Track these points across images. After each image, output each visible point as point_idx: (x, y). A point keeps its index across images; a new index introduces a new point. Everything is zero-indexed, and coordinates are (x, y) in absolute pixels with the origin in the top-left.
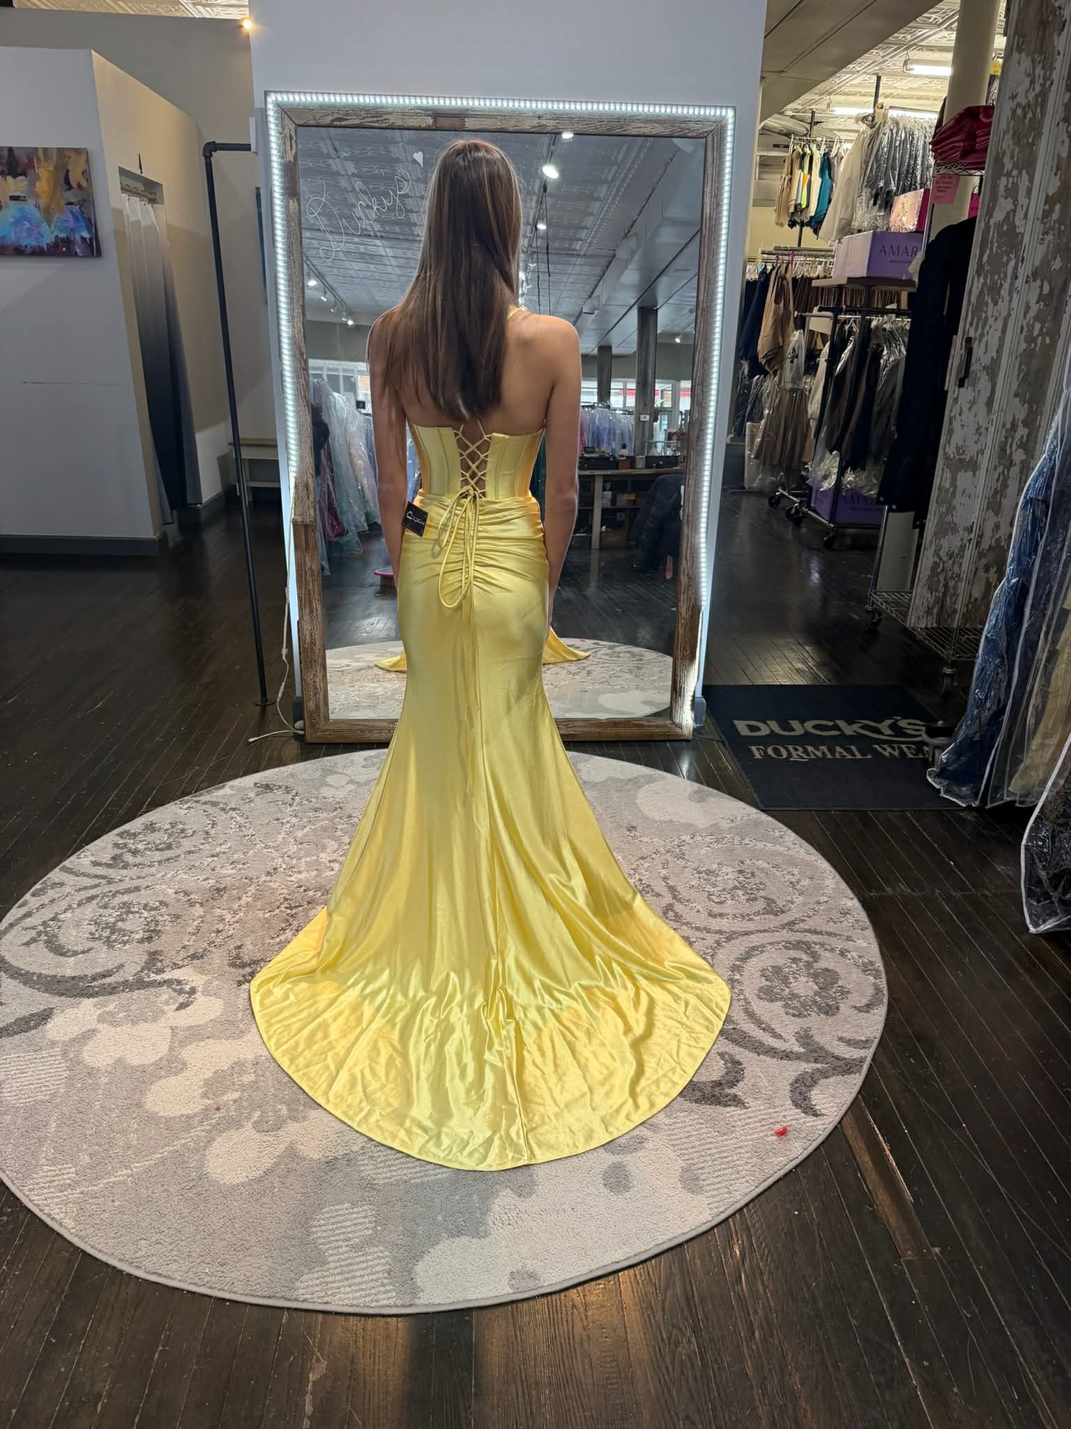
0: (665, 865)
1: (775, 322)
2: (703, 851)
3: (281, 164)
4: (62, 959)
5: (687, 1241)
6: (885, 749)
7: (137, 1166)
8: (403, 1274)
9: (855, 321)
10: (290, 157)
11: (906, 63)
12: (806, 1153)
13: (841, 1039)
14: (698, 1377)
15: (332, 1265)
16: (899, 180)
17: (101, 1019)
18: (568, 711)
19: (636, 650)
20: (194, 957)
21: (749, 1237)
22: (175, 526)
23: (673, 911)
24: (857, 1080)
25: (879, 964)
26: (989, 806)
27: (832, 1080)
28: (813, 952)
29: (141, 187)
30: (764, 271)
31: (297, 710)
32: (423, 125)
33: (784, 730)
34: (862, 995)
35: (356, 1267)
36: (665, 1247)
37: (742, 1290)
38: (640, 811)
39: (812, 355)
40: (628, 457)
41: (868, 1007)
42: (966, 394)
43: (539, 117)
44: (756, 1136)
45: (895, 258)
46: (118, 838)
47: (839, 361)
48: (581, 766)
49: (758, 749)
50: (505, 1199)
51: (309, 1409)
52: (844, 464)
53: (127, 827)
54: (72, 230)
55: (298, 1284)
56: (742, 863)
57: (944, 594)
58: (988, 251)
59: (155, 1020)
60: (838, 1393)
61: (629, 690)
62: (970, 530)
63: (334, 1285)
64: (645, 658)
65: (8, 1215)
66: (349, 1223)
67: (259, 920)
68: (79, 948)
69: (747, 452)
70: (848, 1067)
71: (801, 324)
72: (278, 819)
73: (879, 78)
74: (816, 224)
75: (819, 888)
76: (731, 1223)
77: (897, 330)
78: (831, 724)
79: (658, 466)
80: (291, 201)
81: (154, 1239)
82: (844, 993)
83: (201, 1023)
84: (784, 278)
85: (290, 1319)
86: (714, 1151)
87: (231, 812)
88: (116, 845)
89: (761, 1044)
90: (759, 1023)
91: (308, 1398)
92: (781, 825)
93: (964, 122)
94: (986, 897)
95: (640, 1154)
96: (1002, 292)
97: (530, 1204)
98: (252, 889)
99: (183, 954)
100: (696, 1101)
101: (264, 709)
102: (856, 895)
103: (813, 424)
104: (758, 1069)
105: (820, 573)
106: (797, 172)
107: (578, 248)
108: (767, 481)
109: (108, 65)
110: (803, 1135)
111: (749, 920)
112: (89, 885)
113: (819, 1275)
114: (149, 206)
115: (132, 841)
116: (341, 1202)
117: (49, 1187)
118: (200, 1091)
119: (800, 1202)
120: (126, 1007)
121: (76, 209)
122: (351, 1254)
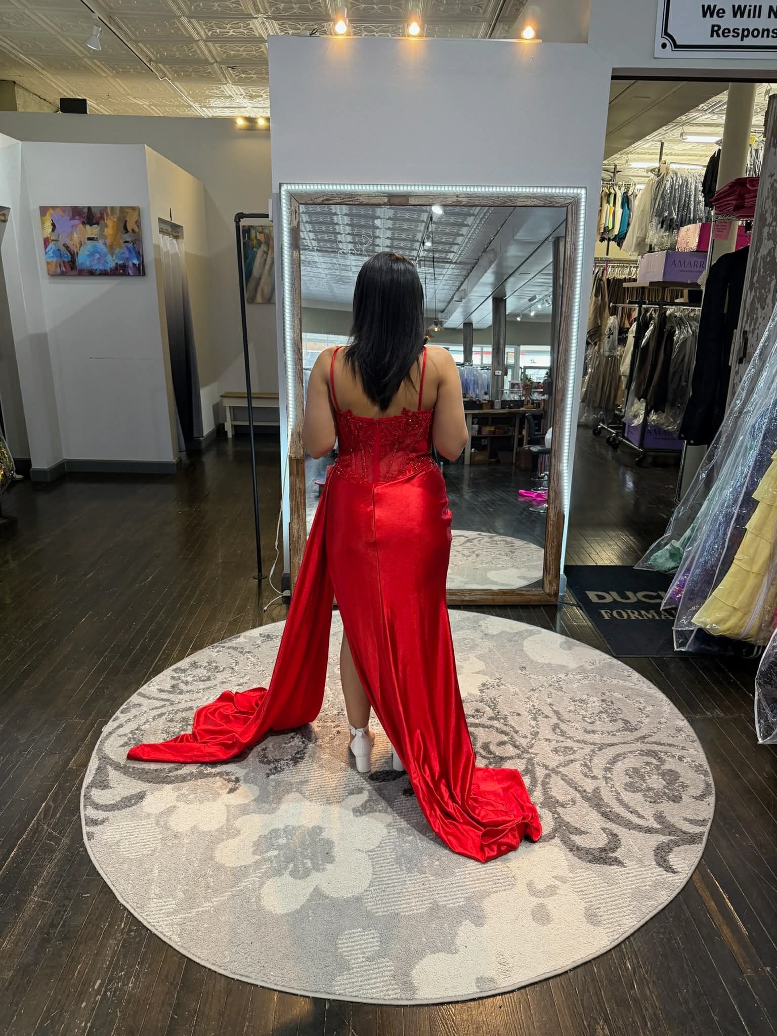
0: (550, 695)
1: (595, 309)
2: (575, 686)
3: (288, 229)
5: (594, 959)
7: (216, 900)
8: (403, 976)
9: (655, 311)
10: (295, 224)
11: (682, 135)
12: (670, 899)
13: (685, 819)
15: (355, 970)
16: (678, 211)
17: (178, 799)
18: (466, 583)
19: (509, 539)
21: (636, 957)
22: (186, 453)
23: (559, 728)
24: (699, 849)
25: (707, 766)
27: (682, 848)
28: (660, 758)
29: (170, 229)
31: (285, 582)
32: (382, 203)
33: (622, 598)
34: (697, 788)
35: (372, 972)
36: (579, 963)
37: (635, 993)
38: (528, 656)
39: (623, 331)
40: (489, 401)
41: (702, 797)
43: (457, 196)
44: (634, 886)
45: (682, 268)
46: (173, 672)
47: (643, 338)
48: (481, 623)
49: (606, 612)
50: (467, 926)
52: (649, 408)
53: (178, 665)
54: (127, 259)
55: (334, 982)
56: (604, 694)
58: (757, 275)
59: (214, 800)
61: (507, 568)
63: (358, 984)
64: (516, 545)
65: (135, 931)
66: (363, 942)
70: (693, 839)
71: (614, 311)
73: (662, 144)
74: (620, 239)
75: (660, 713)
76: (623, 947)
77: (685, 316)
78: (655, 594)
79: (510, 407)
82: (684, 787)
83: (246, 802)
84: (601, 280)
86: (605, 896)
87: (247, 654)
88: (173, 678)
89: (631, 823)
90: (627, 807)
92: (628, 667)
93: (735, 188)
95: (555, 897)
96: (768, 301)
97: (484, 931)
100: (590, 862)
101: (260, 582)
102: (686, 718)
103: (624, 380)
104: (630, 840)
105: (634, 483)
106: (606, 206)
107: (451, 257)
108: (591, 418)
109: (155, 152)
110: (666, 886)
111: (615, 735)
112: (158, 706)
113: (688, 985)
114: (174, 241)
115: (183, 675)
116: (356, 927)
117: (160, 914)
118: (251, 850)
119: (669, 933)
120: (193, 791)
121: (130, 245)
122: (367, 963)
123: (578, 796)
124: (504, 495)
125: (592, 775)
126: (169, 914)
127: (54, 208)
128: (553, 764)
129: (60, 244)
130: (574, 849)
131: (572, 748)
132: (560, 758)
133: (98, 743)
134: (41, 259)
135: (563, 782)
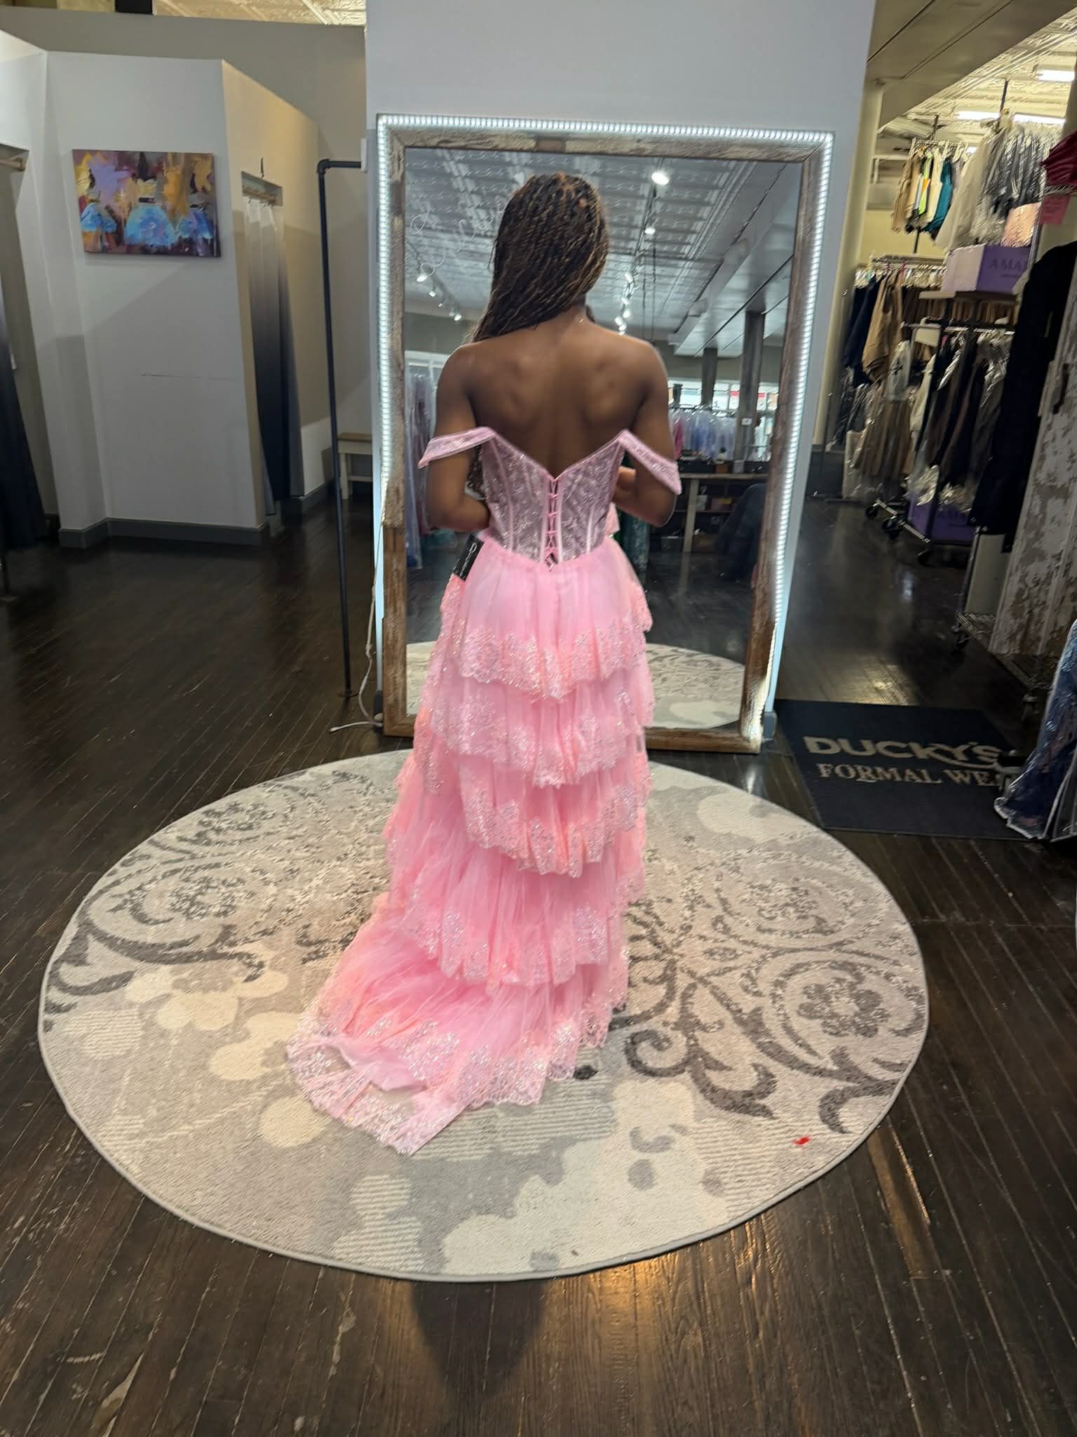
0: (719, 877)
1: (882, 332)
2: (759, 866)
3: (388, 183)
4: (144, 925)
5: (704, 1240)
6: (956, 775)
7: (199, 1123)
8: (431, 1243)
9: (965, 335)
10: (398, 177)
11: (1035, 68)
12: (828, 1168)
13: (875, 1060)
14: (700, 1366)
15: (367, 1230)
16: (1022, 187)
17: (176, 985)
19: (715, 659)
20: (265, 933)
21: (764, 1242)
22: (278, 516)
23: (722, 922)
24: (887, 1102)
25: (923, 990)
26: (1053, 840)
27: (862, 1099)
28: (858, 974)
29: (262, 190)
30: (874, 279)
31: (377, 703)
32: (526, 148)
33: (854, 749)
34: (903, 1019)
35: (389, 1234)
37: (752, 1291)
38: (699, 823)
39: (918, 366)
40: (726, 462)
41: (907, 1031)
42: (1061, 420)
43: (639, 141)
44: (780, 1146)
45: (1007, 272)
46: (203, 816)
47: (943, 376)
49: (826, 767)
50: (535, 1183)
51: (336, 1357)
52: (943, 479)
53: (212, 806)
54: (195, 231)
55: (335, 1244)
56: (797, 880)
57: (1029, 620)
59: (224, 989)
60: (834, 1397)
61: (701, 700)
62: (1058, 557)
63: (368, 1248)
64: (723, 668)
65: (83, 1157)
66: (386, 1193)
67: (328, 902)
68: (161, 917)
69: (847, 462)
70: (879, 1088)
71: (908, 334)
72: (351, 807)
73: (1006, 83)
75: (872, 911)
76: (747, 1228)
77: (1006, 345)
78: (903, 745)
79: (757, 472)
80: (396, 219)
81: (209, 1190)
82: (884, 1016)
83: (267, 995)
84: (893, 288)
85: (325, 1275)
86: (737, 1157)
87: (309, 798)
88: (201, 823)
89: (796, 1059)
90: (796, 1038)
91: (336, 1348)
92: (841, 845)
93: (1075, 145)
94: (1041, 931)
95: (666, 1154)
97: (557, 1191)
98: (323, 872)
99: (254, 930)
100: (727, 1108)
101: (348, 699)
102: (909, 921)
103: (915, 436)
104: (790, 1083)
106: (917, 177)
107: (686, 252)
108: (865, 492)
109: (237, 73)
110: (828, 1150)
111: (797, 937)
112: (174, 859)
113: (828, 1285)
114: (269, 208)
115: (216, 820)
116: (381, 1173)
117: (119, 1135)
118: (260, 1059)
119: (817, 1214)
120: (199, 976)
121: (200, 211)
122: (386, 1222)
123: (728, 1017)
124: (726, 597)
125: (755, 990)
126: (131, 1137)
127: (93, 152)
128: (702, 971)
129: (102, 206)
130: (708, 1090)
131: (735, 951)
132: (716, 964)
133: (83, 903)
134: (76, 229)
135: (711, 997)
